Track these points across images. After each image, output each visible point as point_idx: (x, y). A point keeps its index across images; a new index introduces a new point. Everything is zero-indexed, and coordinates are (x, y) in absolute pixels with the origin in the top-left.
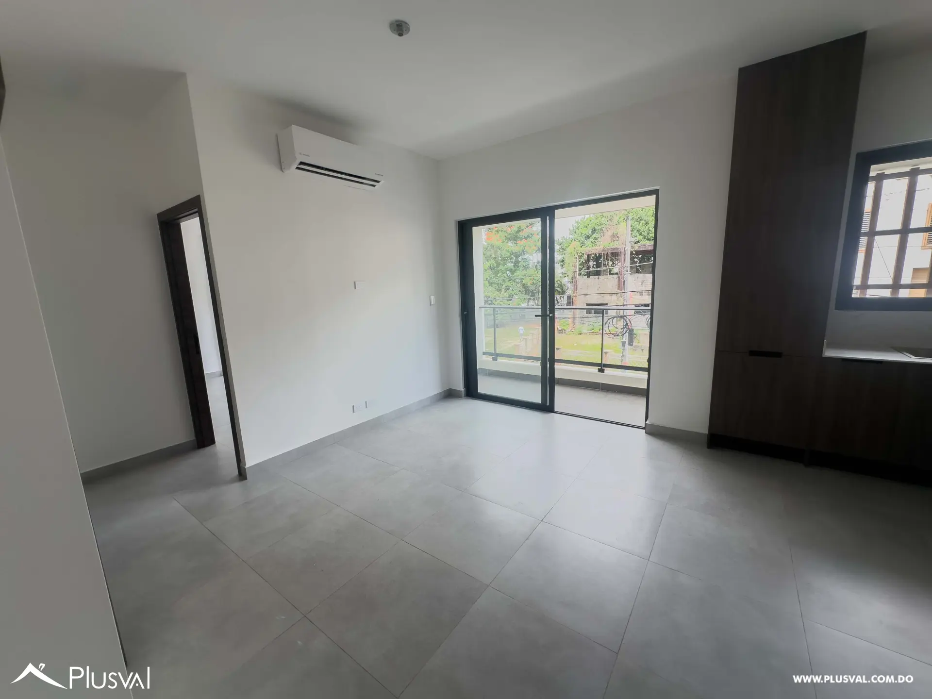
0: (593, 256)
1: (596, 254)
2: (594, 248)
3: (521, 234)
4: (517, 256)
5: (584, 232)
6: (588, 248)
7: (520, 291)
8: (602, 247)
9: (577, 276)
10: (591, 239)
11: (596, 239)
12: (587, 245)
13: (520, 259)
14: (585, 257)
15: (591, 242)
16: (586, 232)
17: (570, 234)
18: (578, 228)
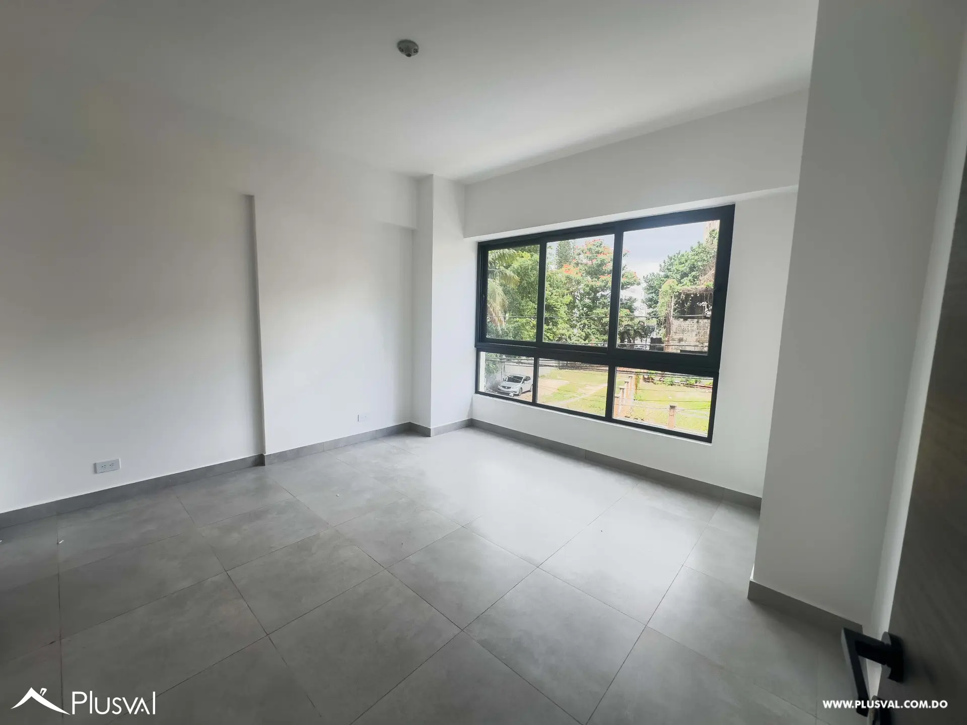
0: (692, 296)
1: (696, 294)
2: (694, 287)
3: (604, 269)
4: (596, 292)
5: (681, 269)
6: (686, 287)
7: (598, 330)
8: (704, 287)
9: (671, 319)
10: (690, 278)
11: (695, 277)
12: (685, 283)
13: (599, 295)
14: (683, 296)
15: (690, 280)
16: (683, 269)
17: (660, 270)
18: (671, 264)
